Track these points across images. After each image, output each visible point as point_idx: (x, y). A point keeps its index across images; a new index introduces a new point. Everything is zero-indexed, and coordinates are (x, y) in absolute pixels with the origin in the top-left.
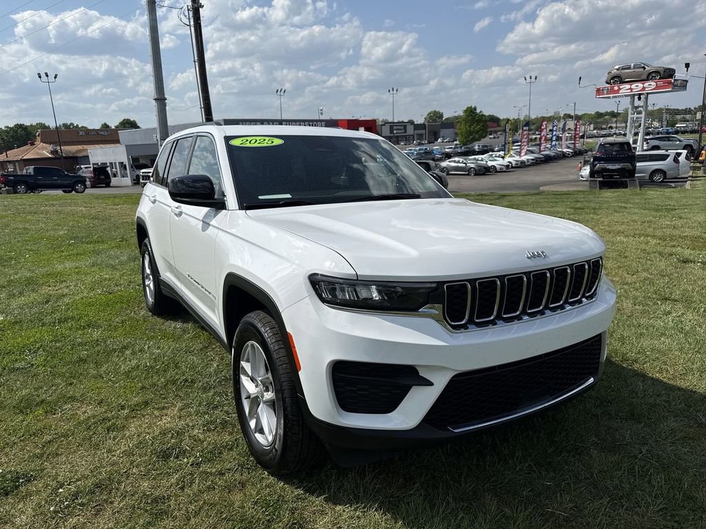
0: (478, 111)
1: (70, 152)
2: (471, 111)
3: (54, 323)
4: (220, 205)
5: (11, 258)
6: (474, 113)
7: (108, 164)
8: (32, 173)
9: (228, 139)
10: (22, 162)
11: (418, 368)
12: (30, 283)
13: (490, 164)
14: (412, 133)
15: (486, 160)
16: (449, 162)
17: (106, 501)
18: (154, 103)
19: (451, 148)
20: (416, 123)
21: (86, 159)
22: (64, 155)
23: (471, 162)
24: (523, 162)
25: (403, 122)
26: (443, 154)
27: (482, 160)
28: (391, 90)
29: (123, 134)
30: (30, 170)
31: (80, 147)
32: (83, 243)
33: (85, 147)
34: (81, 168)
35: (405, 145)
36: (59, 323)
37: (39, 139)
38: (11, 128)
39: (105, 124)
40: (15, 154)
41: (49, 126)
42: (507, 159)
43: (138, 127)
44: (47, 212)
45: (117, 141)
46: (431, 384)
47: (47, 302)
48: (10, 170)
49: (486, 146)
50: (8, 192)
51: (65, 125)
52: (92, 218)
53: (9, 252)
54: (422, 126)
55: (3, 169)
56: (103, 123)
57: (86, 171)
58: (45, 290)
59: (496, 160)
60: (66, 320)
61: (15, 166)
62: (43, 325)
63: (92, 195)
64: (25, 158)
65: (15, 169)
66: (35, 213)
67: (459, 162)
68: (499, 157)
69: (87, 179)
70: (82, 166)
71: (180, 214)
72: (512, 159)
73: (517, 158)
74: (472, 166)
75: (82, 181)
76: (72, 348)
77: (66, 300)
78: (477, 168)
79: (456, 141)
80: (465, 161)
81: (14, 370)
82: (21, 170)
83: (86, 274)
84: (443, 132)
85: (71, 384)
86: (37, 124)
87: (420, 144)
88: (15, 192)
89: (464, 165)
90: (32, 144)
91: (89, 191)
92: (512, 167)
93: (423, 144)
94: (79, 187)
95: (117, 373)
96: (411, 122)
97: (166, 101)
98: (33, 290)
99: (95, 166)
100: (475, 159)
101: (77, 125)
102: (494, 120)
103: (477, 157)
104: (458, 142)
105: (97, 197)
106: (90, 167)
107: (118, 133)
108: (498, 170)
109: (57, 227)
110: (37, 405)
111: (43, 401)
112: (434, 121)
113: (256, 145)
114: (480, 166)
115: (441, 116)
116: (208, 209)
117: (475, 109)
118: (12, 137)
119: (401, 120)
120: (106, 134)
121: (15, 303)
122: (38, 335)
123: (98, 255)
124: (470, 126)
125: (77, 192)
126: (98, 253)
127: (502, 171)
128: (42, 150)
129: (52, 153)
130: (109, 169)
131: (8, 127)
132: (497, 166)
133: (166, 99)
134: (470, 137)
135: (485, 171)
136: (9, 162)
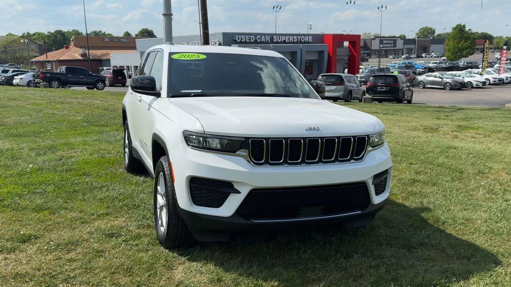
0: (467, 29)
1: (96, 55)
2: (460, 29)
3: (63, 171)
4: (158, 95)
5: (41, 132)
6: (463, 31)
7: (125, 67)
8: (64, 72)
9: (171, 54)
10: (58, 63)
11: (233, 183)
12: (52, 149)
13: (466, 80)
14: (402, 48)
15: (464, 76)
16: (427, 76)
17: (73, 249)
18: (162, 17)
19: (436, 63)
20: (407, 38)
21: (108, 61)
22: (91, 58)
23: (448, 77)
24: (501, 80)
25: (394, 37)
26: (425, 68)
27: (459, 76)
28: (380, 8)
29: (139, 42)
30: (63, 69)
31: (104, 52)
32: (92, 125)
33: (109, 51)
34: (104, 70)
35: (394, 58)
36: (66, 172)
37: (72, 43)
38: (52, 34)
39: (127, 32)
40: (53, 55)
41: (82, 33)
42: (486, 76)
43: (154, 36)
44: (72, 103)
45: (134, 48)
46: (240, 193)
47: (60, 160)
48: (48, 68)
49: (471, 63)
50: (45, 86)
51: (95, 32)
52: (104, 109)
53: (40, 128)
54: (412, 41)
55: (43, 68)
56: (125, 31)
57: (107, 73)
58: (60, 153)
59: (474, 77)
60: (71, 170)
61: (52, 65)
62: (56, 172)
63: (109, 92)
64: (60, 59)
65: (52, 67)
66: (63, 103)
67: (435, 77)
68: (478, 74)
69: (107, 79)
70: (104, 68)
71: (140, 101)
72: (491, 75)
73: (496, 76)
74: (449, 80)
75: (103, 80)
76: (71, 186)
77: (73, 160)
78: (452, 83)
79: (443, 56)
80: (441, 76)
81: (35, 193)
82: (57, 69)
83: (90, 145)
84: (433, 47)
85: (66, 202)
86: (73, 31)
87: (408, 58)
88: (50, 87)
89: (441, 79)
90: (67, 48)
91: (107, 89)
92: (490, 84)
93: (411, 58)
94: (100, 85)
95: (94, 198)
96: (403, 38)
97: (172, 17)
98: (53, 153)
99: (115, 68)
100: (452, 75)
101: (104, 33)
102: (486, 37)
103: (454, 73)
104: (445, 58)
105: (112, 94)
106: (111, 69)
107: (135, 41)
108: (474, 85)
109: (76, 114)
110: (46, 209)
111: (49, 208)
112: (425, 36)
113: (188, 59)
114: (457, 82)
115: (433, 32)
116: (153, 97)
117: (464, 27)
118: (53, 40)
119: (392, 35)
120: (126, 41)
121: (40, 159)
122: (52, 176)
123: (102, 134)
124: (458, 43)
125: (98, 89)
126: (101, 133)
127: (478, 87)
128: (74, 53)
129: (82, 55)
130: (125, 71)
131: (49, 32)
132: (473, 82)
133: (172, 15)
134: (458, 53)
135: (462, 86)
136: (48, 62)
